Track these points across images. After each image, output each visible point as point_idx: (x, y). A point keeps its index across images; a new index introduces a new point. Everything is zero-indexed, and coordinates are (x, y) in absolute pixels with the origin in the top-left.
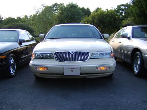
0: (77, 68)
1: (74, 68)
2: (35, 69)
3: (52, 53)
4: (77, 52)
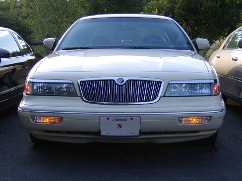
0: (132, 119)
1: (125, 120)
2: (32, 121)
3: (73, 84)
4: (133, 80)
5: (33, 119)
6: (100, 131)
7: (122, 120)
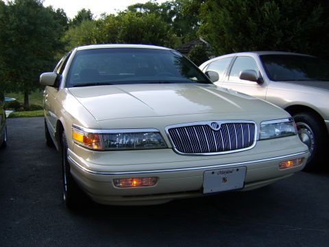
0: (238, 170)
1: (231, 172)
2: (114, 187)
3: (159, 133)
4: (228, 124)
6: (202, 188)
7: (227, 172)
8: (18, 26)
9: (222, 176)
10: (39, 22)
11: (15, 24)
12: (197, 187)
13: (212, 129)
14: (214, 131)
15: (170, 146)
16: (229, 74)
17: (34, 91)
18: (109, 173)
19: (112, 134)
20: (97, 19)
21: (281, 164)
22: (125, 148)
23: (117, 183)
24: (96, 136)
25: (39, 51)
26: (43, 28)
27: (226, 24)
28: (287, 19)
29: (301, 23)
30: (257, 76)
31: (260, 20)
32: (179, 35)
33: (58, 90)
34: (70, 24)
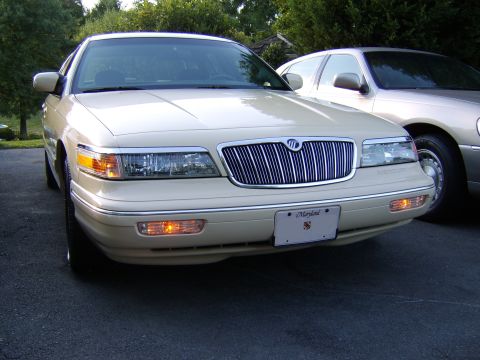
0: (327, 211)
1: (317, 214)
2: (139, 234)
3: (208, 153)
4: (312, 142)
5: (141, 229)
6: (273, 238)
7: (311, 214)
8: (9, 17)
9: (304, 219)
10: (40, 11)
11: (5, 14)
12: (265, 236)
13: (288, 149)
14: (292, 151)
15: (224, 173)
16: (318, 81)
17: (35, 114)
18: (130, 213)
19: (137, 155)
20: (127, 9)
21: (394, 204)
22: (156, 176)
23: (142, 228)
24: (112, 158)
25: (40, 54)
26: (47, 21)
27: (316, 11)
28: (406, 3)
29: (427, 9)
30: (360, 83)
31: (365, 5)
32: (247, 34)
33: (61, 98)
34: (88, 16)
